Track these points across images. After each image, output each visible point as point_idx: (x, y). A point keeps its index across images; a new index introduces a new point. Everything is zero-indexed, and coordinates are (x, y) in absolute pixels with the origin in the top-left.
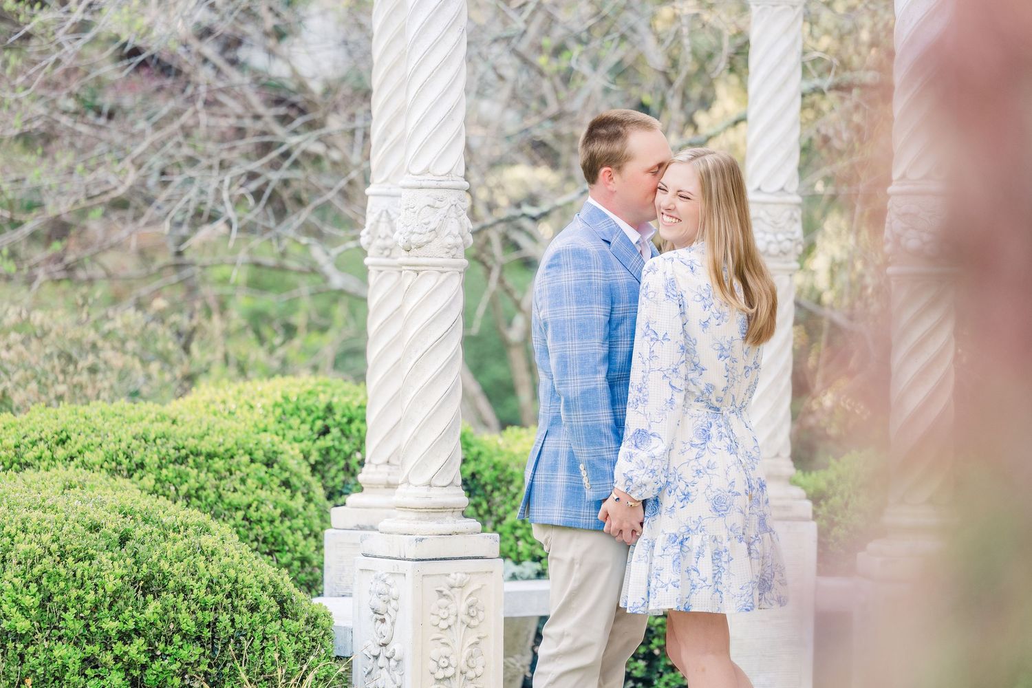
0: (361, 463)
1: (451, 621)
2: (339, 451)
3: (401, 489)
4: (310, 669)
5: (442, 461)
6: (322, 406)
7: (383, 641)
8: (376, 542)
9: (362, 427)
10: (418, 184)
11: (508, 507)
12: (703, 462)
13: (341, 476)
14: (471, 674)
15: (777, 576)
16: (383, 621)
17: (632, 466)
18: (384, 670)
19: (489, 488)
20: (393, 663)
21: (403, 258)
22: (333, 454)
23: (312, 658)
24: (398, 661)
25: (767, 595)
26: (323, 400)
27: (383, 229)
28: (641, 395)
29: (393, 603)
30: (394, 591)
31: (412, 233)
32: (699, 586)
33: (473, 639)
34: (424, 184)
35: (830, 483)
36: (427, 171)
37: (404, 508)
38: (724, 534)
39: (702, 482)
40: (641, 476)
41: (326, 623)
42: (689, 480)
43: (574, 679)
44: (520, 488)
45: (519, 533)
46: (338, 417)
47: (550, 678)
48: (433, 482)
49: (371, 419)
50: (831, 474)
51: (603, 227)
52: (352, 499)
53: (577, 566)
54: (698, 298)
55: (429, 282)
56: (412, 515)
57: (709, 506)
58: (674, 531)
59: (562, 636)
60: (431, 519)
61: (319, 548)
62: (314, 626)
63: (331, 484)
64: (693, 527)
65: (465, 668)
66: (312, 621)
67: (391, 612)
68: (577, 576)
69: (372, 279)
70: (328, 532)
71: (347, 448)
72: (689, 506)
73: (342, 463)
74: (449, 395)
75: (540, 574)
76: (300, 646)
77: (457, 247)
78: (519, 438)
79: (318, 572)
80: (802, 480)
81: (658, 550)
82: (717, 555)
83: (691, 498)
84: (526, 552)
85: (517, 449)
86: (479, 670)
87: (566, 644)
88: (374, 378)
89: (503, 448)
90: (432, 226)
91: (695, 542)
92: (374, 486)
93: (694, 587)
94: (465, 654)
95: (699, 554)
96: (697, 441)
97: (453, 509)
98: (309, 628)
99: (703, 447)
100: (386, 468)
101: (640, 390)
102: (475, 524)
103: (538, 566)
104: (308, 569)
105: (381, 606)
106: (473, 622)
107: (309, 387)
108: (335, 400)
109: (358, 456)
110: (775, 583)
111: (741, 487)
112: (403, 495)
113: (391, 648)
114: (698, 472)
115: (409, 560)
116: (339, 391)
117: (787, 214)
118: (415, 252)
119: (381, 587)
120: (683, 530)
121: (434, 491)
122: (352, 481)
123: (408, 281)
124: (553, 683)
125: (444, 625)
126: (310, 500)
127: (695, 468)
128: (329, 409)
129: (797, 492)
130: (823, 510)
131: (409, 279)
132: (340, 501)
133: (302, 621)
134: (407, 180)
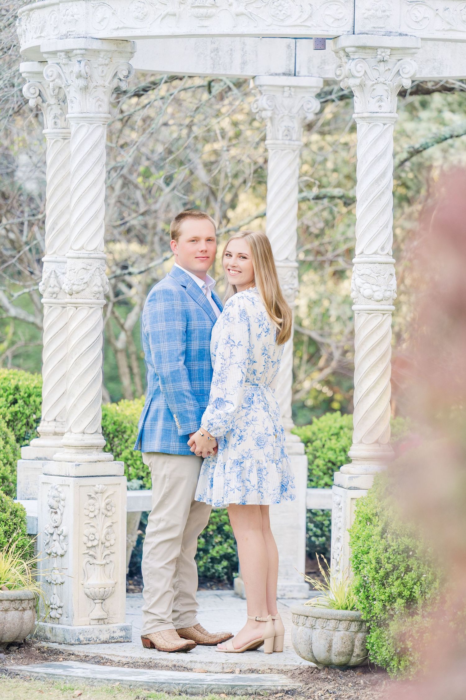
0: (38, 421)
1: (96, 513)
2: (23, 414)
3: (65, 435)
4: (14, 541)
5: (91, 419)
6: (13, 387)
7: (56, 525)
8: (51, 467)
9: (38, 400)
10: (77, 256)
11: (123, 447)
12: (250, 417)
13: (24, 429)
14: (107, 544)
15: (290, 483)
16: (56, 513)
17: (213, 416)
18: (57, 542)
19: (111, 436)
20: (62, 537)
21: (68, 299)
22: (19, 415)
23: (14, 535)
24: (65, 537)
25: (284, 494)
26: (13, 383)
27: (53, 282)
28: (220, 378)
29: (62, 502)
30: (62, 495)
31: (73, 284)
32: (251, 490)
33: (109, 524)
34: (81, 256)
35: (314, 433)
36: (82, 248)
37: (68, 446)
38: (263, 458)
39: (250, 429)
40: (218, 423)
41: (22, 514)
42: (242, 428)
43: (167, 545)
44: (130, 436)
45: (129, 462)
46: (22, 394)
47: (153, 545)
48: (85, 431)
49: (44, 395)
50: (314, 428)
51: (182, 279)
52: (34, 442)
53: (167, 480)
54: (257, 320)
55: (83, 313)
56: (73, 451)
57: (254, 442)
58: (236, 458)
59: (160, 521)
60: (84, 453)
61: (12, 471)
62: (16, 516)
63: (18, 433)
64: (245, 456)
65: (104, 541)
66: (14, 513)
67: (61, 507)
68: (167, 484)
69: (46, 311)
70: (19, 462)
71: (27, 412)
72: (243, 443)
73: (25, 421)
74: (95, 380)
75: (142, 487)
76: (7, 527)
77: (100, 293)
78: (128, 406)
79: (12, 486)
80: (296, 431)
81: (227, 469)
82: (260, 470)
83: (244, 439)
84: (134, 474)
85: (128, 413)
86: (112, 542)
87: (162, 525)
88: (47, 370)
89: (119, 412)
90: (85, 281)
91: (247, 464)
92: (47, 434)
93: (248, 490)
94: (105, 531)
95: (250, 471)
96: (245, 405)
97: (97, 447)
98: (12, 517)
99: (249, 408)
100: (54, 424)
101: (219, 375)
102: (110, 456)
103: (141, 482)
104: (6, 483)
105: (55, 504)
106: (109, 514)
107: (5, 376)
108: (20, 383)
109: (34, 417)
110: (289, 487)
111: (271, 431)
112: (68, 439)
113: (60, 529)
114: (247, 423)
115: (71, 477)
116: (22, 378)
117: (290, 273)
118: (75, 296)
119: (55, 493)
120: (240, 457)
121: (86, 436)
122: (30, 431)
123: (71, 313)
124: (154, 548)
125: (92, 515)
126: (7, 443)
127: (245, 421)
128: (17, 389)
129: (296, 438)
130: (310, 449)
131: (71, 311)
132: (24, 443)
133: (8, 513)
134: (71, 254)
